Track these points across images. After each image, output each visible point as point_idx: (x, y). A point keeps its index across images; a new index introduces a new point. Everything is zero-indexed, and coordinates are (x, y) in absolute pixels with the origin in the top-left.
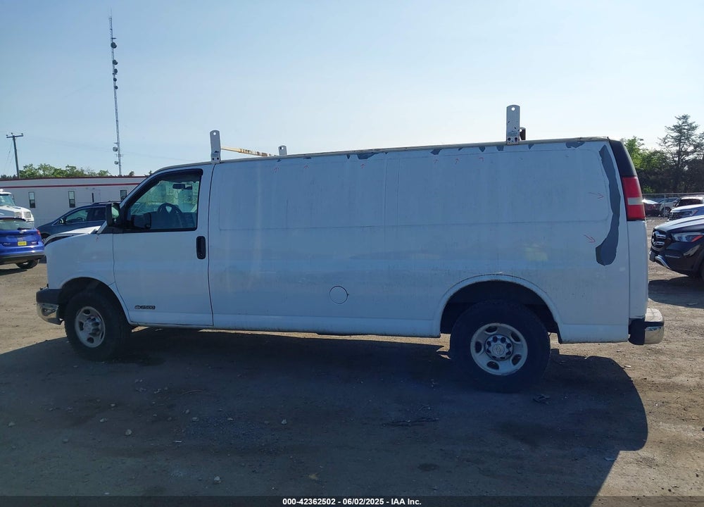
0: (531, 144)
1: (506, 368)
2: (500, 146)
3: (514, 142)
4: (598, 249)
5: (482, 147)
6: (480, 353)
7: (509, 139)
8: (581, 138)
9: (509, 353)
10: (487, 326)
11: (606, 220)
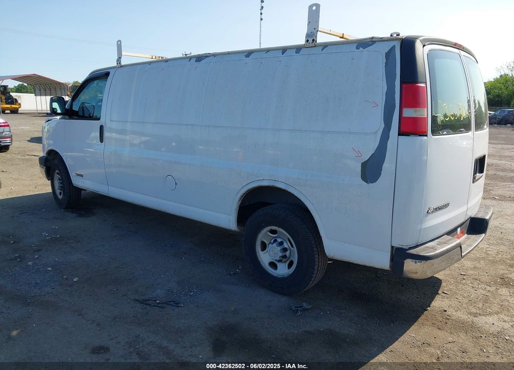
0: (325, 46)
1: (283, 270)
2: (298, 49)
3: (311, 45)
4: (364, 165)
5: (284, 50)
6: (265, 251)
7: (308, 41)
8: (373, 38)
9: (285, 257)
10: (269, 228)
11: (376, 133)
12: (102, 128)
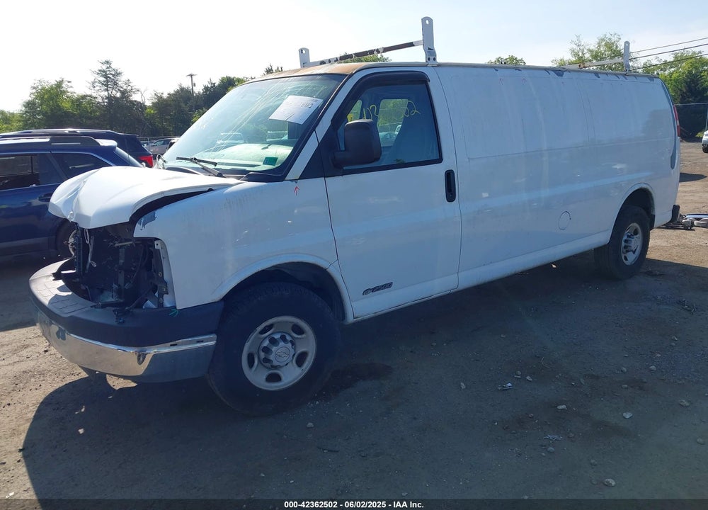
12: (449, 176)
